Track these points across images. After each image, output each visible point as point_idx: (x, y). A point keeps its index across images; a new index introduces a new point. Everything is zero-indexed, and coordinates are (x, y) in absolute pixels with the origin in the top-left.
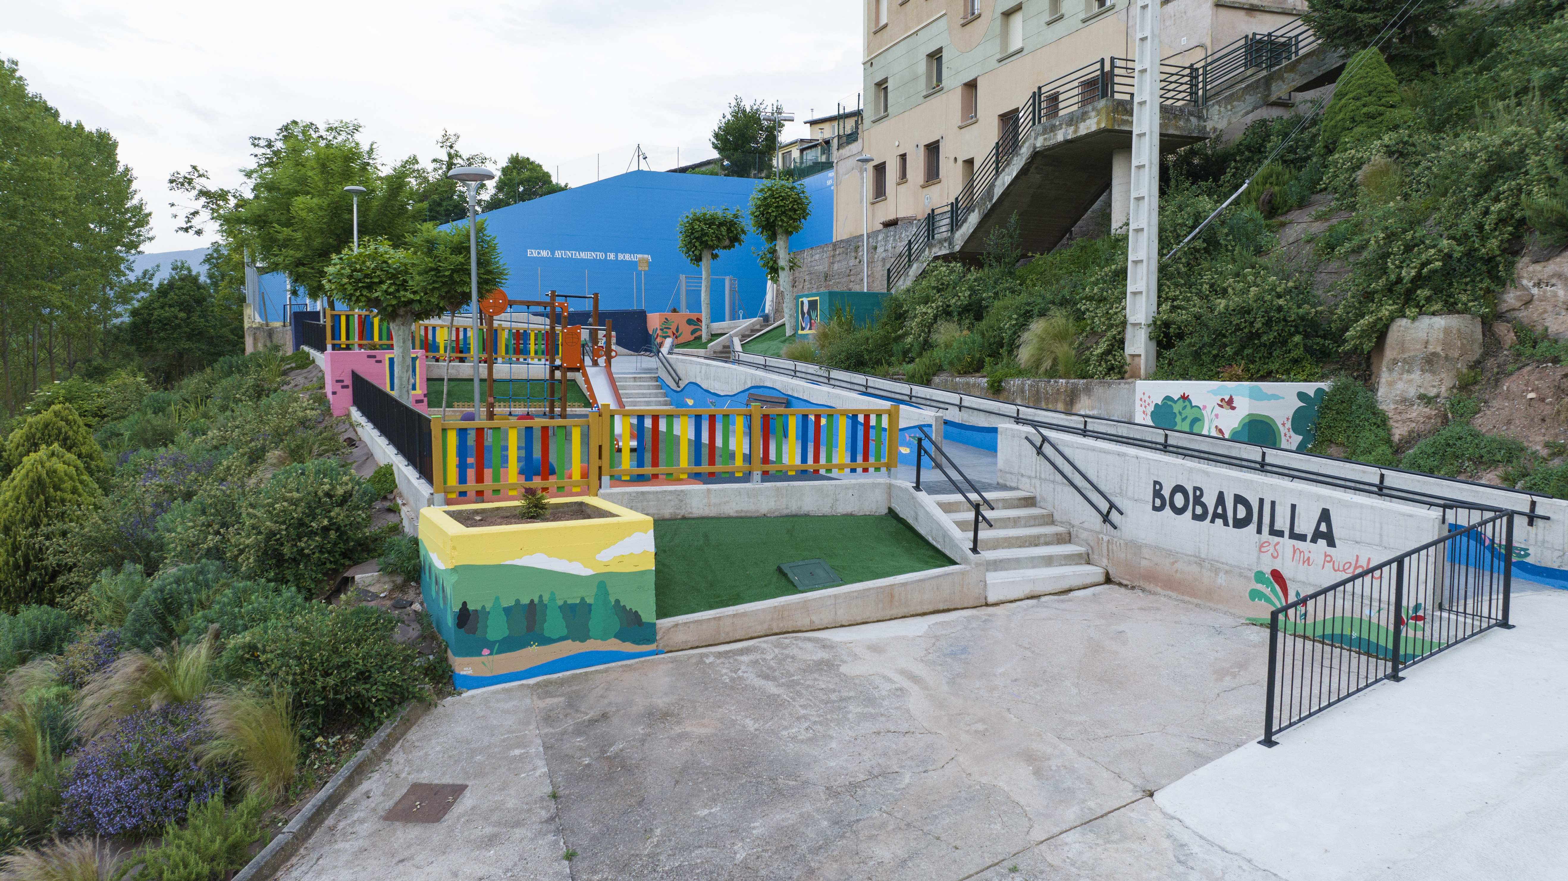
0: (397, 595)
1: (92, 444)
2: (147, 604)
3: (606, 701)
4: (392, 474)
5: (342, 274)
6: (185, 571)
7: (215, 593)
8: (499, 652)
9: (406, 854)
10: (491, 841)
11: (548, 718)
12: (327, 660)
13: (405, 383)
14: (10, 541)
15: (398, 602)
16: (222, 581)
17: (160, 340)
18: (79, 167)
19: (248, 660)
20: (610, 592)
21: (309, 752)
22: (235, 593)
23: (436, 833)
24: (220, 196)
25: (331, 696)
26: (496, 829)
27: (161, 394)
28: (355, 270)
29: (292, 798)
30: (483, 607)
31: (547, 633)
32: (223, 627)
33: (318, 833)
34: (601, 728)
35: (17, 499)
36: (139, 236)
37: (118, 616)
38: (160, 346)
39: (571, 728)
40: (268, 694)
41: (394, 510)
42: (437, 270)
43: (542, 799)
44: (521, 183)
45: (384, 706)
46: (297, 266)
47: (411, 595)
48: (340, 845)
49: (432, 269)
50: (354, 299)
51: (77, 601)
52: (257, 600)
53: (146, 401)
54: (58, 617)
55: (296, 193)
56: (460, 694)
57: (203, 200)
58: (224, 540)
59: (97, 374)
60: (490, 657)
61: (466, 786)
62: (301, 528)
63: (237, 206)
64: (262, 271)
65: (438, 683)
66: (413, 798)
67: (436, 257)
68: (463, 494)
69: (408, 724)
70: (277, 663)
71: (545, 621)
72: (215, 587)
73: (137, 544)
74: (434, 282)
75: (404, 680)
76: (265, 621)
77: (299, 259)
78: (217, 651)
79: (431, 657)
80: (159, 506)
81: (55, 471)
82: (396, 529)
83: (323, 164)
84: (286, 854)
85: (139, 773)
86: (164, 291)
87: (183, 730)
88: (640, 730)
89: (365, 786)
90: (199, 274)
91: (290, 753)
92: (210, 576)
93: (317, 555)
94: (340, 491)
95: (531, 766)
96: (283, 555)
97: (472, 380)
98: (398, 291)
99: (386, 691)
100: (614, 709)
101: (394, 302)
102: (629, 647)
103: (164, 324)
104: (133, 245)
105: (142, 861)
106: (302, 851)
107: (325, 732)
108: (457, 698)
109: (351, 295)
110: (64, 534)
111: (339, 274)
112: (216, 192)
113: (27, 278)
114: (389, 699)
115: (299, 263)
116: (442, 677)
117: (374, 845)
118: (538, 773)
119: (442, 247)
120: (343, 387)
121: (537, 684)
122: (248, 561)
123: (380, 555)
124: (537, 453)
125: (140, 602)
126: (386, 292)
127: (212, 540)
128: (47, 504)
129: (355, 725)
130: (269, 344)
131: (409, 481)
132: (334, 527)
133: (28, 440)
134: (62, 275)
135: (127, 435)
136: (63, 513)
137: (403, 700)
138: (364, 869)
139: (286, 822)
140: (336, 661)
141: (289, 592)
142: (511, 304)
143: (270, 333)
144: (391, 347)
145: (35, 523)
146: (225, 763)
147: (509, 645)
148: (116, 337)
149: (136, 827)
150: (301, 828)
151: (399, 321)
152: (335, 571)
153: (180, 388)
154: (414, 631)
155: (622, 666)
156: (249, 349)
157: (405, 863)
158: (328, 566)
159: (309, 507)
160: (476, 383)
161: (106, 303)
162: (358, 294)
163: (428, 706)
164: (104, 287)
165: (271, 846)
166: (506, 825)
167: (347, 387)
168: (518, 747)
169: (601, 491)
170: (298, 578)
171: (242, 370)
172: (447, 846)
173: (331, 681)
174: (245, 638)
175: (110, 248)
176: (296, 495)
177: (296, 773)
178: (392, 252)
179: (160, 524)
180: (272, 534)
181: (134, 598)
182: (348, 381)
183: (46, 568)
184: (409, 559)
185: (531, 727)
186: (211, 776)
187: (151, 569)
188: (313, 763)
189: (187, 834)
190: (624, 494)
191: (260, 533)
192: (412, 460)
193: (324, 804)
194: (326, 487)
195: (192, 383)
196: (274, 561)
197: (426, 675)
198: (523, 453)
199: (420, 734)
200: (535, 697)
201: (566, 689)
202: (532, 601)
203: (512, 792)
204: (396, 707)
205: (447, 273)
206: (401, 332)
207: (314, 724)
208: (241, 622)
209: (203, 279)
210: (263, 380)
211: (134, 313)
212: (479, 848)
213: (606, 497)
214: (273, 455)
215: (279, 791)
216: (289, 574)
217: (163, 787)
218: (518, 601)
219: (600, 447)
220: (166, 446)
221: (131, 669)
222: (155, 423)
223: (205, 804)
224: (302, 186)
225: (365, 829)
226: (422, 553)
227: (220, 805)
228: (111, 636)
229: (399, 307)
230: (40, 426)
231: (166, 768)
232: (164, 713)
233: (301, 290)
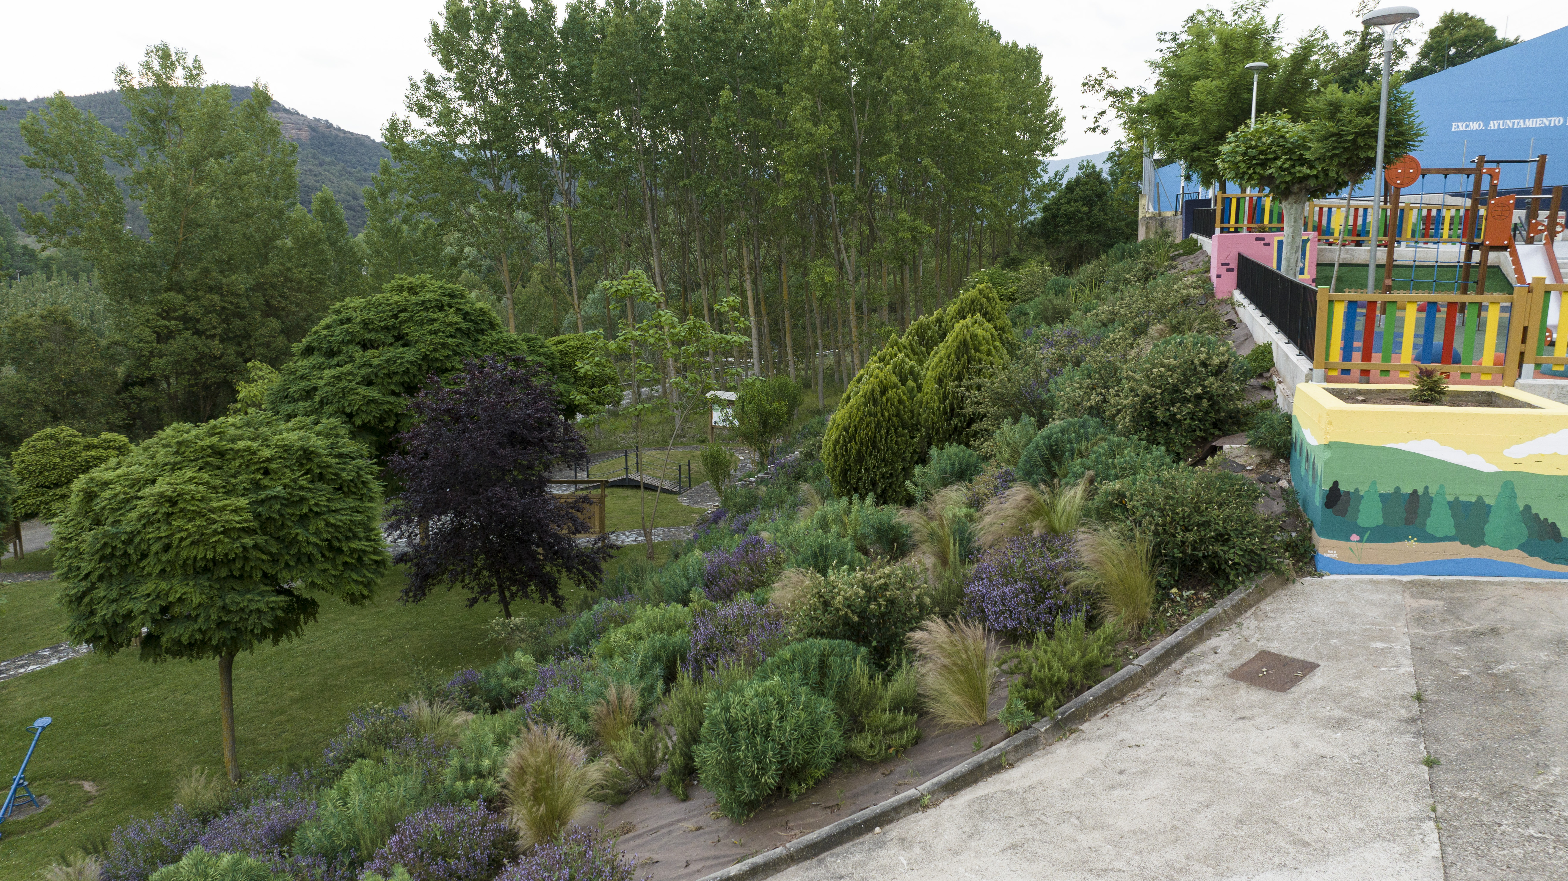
0: (1264, 469)
1: (1006, 320)
2: (1037, 448)
3: (1499, 616)
4: (1270, 352)
5: (1236, 152)
6: (1070, 423)
7: (1093, 446)
8: (1368, 541)
9: (1247, 713)
10: (1339, 724)
11: (1421, 619)
12: (1189, 516)
13: (1293, 264)
14: (942, 391)
15: (1264, 477)
16: (1100, 436)
17: (1066, 233)
18: (1012, 81)
19: (1117, 505)
20: (1519, 494)
21: (1163, 600)
22: (1109, 446)
23: (1281, 702)
24: (1126, 94)
25: (1189, 551)
26: (1345, 715)
27: (1062, 279)
28: (1251, 147)
29: (1144, 637)
30: (1357, 490)
31: (1429, 529)
32: (1097, 475)
33: (1164, 673)
34: (1489, 643)
35: (949, 356)
36: (1054, 140)
37: (1014, 458)
38: (1065, 238)
39: (1448, 635)
40: (1132, 538)
41: (1269, 388)
42: (1339, 135)
43: (1403, 697)
44: (1454, 44)
45: (1240, 571)
46: (1192, 151)
47: (1279, 471)
48: (1184, 689)
49: (1333, 135)
50: (1246, 177)
51: (985, 445)
52: (1129, 453)
53: (1049, 284)
54: (971, 456)
55: (1197, 78)
56: (1321, 576)
57: (1111, 99)
58: (1105, 401)
59: (1013, 263)
60: (1360, 544)
61: (1318, 666)
62: (1175, 393)
63: (1141, 102)
64: (1159, 163)
65: (1298, 561)
66: (1260, 663)
67: (1339, 120)
68: (1346, 372)
69: (1262, 594)
70: (1142, 511)
71: (1428, 516)
72: (1094, 440)
73: (1033, 403)
74: (1334, 148)
75: (1263, 549)
76: (1134, 474)
77: (1195, 144)
78: (1090, 494)
79: (1294, 534)
80: (1053, 372)
81: (976, 335)
82: (1270, 405)
83: (1227, 44)
84: (1133, 684)
85: (1020, 585)
86: (1072, 187)
87: (1057, 557)
88: (1543, 655)
89: (1213, 642)
90: (1101, 171)
91: (1146, 595)
92: (1090, 430)
93: (1188, 421)
94: (1216, 361)
95: (1394, 663)
96: (1156, 418)
97: (1367, 265)
98: (1293, 166)
99: (1243, 556)
100: (1508, 626)
101: (1288, 179)
102: (1538, 563)
103: (1070, 218)
104: (1048, 149)
105: (1018, 657)
106: (1148, 685)
107: (1180, 584)
108: (1317, 580)
109: (1244, 173)
110: (979, 388)
111: (1234, 152)
112: (1122, 91)
113: (968, 182)
114: (1246, 566)
115: (1195, 147)
116: (1303, 556)
117: (1217, 697)
118: (1402, 671)
119: (1346, 110)
120: (1228, 270)
121: (1412, 583)
122: (1124, 421)
123: (1250, 429)
124: (1439, 339)
125: (1031, 446)
126: (1281, 168)
127: (1094, 399)
128: (969, 362)
129: (1210, 584)
130: (1159, 231)
131: (1287, 357)
132: (1207, 396)
133: (959, 313)
134: (992, 178)
135: (1032, 314)
136: (980, 370)
137: (1260, 569)
138: (1205, 716)
139: (1137, 656)
140: (1197, 518)
141: (1159, 451)
142: (1424, 173)
143: (1162, 222)
144: (1281, 229)
145: (959, 378)
146: (1088, 592)
147: (1381, 535)
148: (1030, 232)
149: (1015, 629)
150: (1150, 664)
151: (1291, 199)
152: (1204, 439)
153: (1078, 273)
154: (1278, 507)
155: (1525, 583)
156: (1142, 235)
157: (1246, 721)
158: (1198, 433)
159: (1185, 375)
160: (1372, 269)
161: (1024, 202)
162: (1251, 171)
163: (1285, 581)
164: (1023, 189)
165: (1122, 672)
166: (1357, 712)
167: (1232, 270)
168: (1381, 641)
169: (1521, 381)
170: (1168, 442)
171: (1133, 255)
172: (1290, 717)
173: (1190, 537)
174: (1117, 485)
175: (1031, 152)
176: (1173, 362)
177: (1150, 616)
178: (1290, 125)
179: (1052, 386)
180: (1148, 397)
181: (1026, 445)
182: (1234, 265)
183: (965, 416)
184: (1280, 435)
185: (1399, 624)
186: (1077, 601)
187: (1042, 422)
188: (1166, 611)
189: (1053, 643)
190: (1552, 387)
191: (1137, 395)
192: (1292, 338)
193: (1172, 648)
194: (1203, 356)
195: (1088, 270)
196: (1147, 423)
197: (1286, 550)
198: (1421, 341)
199: (1274, 606)
200: (1407, 595)
201: (1446, 594)
202: (1415, 491)
203: (1369, 682)
204: (1252, 574)
205: (1350, 138)
206: (1293, 211)
207: (1171, 575)
208: (1113, 472)
209: (1105, 175)
210: (1152, 264)
211: (1046, 209)
212: (1324, 727)
213: (1524, 388)
214: (1155, 329)
215: (1133, 628)
216: (1160, 437)
217: (1038, 601)
218: (1397, 489)
219: (1525, 329)
220: (1062, 322)
221: (1020, 497)
222: (1055, 302)
223: (1070, 624)
224: (1204, 69)
225: (1209, 680)
226: (1295, 428)
227: (1082, 626)
228: (1008, 473)
229: (1293, 184)
230: (969, 302)
231: (1041, 586)
232: (1043, 539)
233: (1195, 177)
